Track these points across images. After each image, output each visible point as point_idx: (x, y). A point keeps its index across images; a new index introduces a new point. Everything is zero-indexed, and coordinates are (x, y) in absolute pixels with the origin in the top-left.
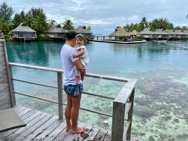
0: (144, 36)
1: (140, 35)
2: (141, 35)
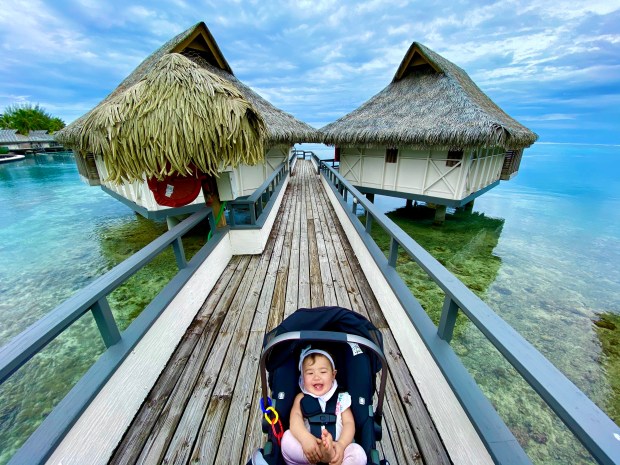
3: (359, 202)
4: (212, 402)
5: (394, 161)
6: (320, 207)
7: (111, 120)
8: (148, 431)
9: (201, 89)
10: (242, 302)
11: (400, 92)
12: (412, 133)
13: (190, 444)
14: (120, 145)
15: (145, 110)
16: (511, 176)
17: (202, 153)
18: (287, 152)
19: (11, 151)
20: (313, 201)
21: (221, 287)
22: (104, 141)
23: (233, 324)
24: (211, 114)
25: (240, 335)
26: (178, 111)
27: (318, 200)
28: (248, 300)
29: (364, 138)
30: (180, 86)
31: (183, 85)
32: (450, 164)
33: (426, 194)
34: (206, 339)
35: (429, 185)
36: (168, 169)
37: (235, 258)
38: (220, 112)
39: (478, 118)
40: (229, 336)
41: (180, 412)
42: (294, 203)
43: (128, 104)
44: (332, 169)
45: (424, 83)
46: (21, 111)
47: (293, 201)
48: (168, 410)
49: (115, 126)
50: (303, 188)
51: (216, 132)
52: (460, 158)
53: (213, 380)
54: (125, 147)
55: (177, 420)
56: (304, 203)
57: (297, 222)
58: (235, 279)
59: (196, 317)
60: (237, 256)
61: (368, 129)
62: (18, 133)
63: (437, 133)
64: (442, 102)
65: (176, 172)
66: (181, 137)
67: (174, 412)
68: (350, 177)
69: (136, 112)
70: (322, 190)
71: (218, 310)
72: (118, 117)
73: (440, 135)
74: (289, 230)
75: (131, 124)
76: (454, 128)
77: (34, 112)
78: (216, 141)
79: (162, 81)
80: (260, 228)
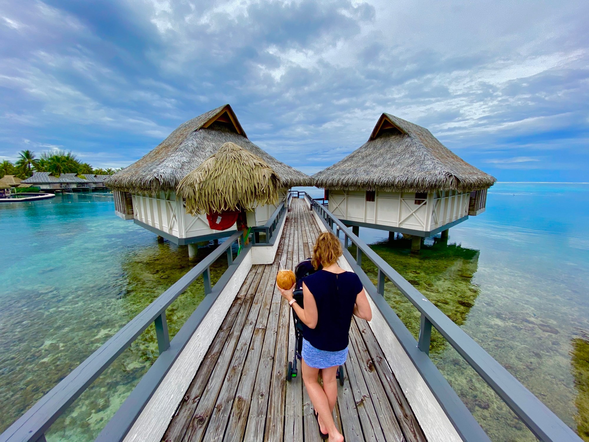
0: (39, 186)
1: (28, 186)
2: (30, 185)
3: (340, 228)
4: (255, 331)
5: (373, 200)
6: (313, 235)
7: (197, 180)
8: (225, 340)
9: (247, 164)
10: (264, 289)
11: (375, 148)
12: (384, 179)
13: (248, 344)
14: (201, 194)
15: (216, 175)
16: (478, 212)
17: (245, 198)
18: (286, 193)
19: (43, 190)
20: (308, 231)
21: (248, 282)
22: (191, 191)
23: (260, 299)
24: (252, 177)
25: (266, 304)
26: (234, 175)
27: (311, 229)
28: (268, 288)
29: (347, 182)
30: (235, 162)
31: (236, 160)
32: (418, 202)
33: (401, 227)
34: (245, 306)
35: (403, 219)
36: (225, 207)
37: (254, 266)
38: (257, 176)
39: (435, 168)
40: (259, 305)
41: (239, 334)
42: (292, 232)
43: (206, 172)
44: (322, 206)
45: (393, 141)
46: (56, 157)
47: (291, 230)
48: (233, 333)
49: (200, 184)
50: (299, 221)
51: (255, 187)
52: (426, 198)
53: (254, 322)
54: (203, 195)
55: (239, 336)
56: (300, 231)
57: (296, 245)
58: (257, 278)
59: (237, 296)
60: (255, 265)
61: (350, 176)
62: (51, 175)
63: (404, 179)
64: (407, 156)
65: (229, 208)
66: (235, 189)
67: (236, 334)
68: (337, 212)
69: (211, 176)
70: (314, 223)
71: (250, 292)
72: (201, 179)
73: (406, 181)
74: (290, 250)
75: (207, 183)
76: (417, 175)
77: (68, 158)
78: (253, 191)
79: (225, 159)
80: (272, 245)
